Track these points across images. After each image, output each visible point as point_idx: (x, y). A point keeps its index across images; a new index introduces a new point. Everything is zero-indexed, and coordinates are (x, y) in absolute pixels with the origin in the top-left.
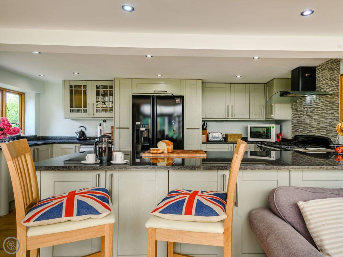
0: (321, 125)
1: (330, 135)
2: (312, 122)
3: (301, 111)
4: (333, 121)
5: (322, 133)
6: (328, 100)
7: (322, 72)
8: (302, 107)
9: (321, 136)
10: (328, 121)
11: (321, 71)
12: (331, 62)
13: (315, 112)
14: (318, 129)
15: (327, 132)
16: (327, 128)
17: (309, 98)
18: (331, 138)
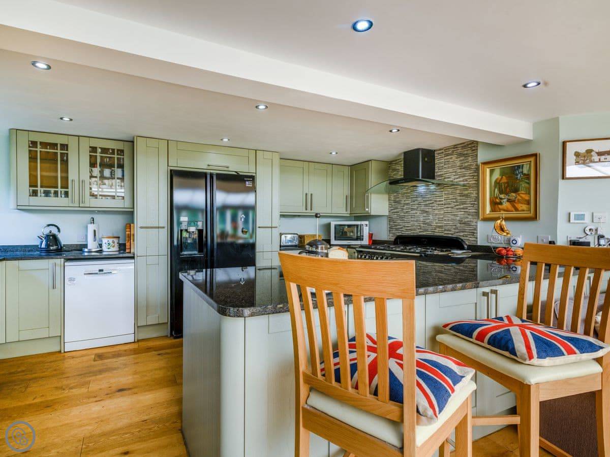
0: (445, 222)
1: (462, 234)
2: (429, 219)
3: (407, 204)
4: (467, 218)
5: (446, 232)
6: (458, 192)
7: (446, 158)
8: (410, 199)
9: (445, 235)
10: (458, 218)
11: (445, 156)
12: (462, 147)
13: (434, 206)
14: (440, 227)
15: (457, 231)
16: (455, 225)
17: (422, 188)
18: (463, 238)
